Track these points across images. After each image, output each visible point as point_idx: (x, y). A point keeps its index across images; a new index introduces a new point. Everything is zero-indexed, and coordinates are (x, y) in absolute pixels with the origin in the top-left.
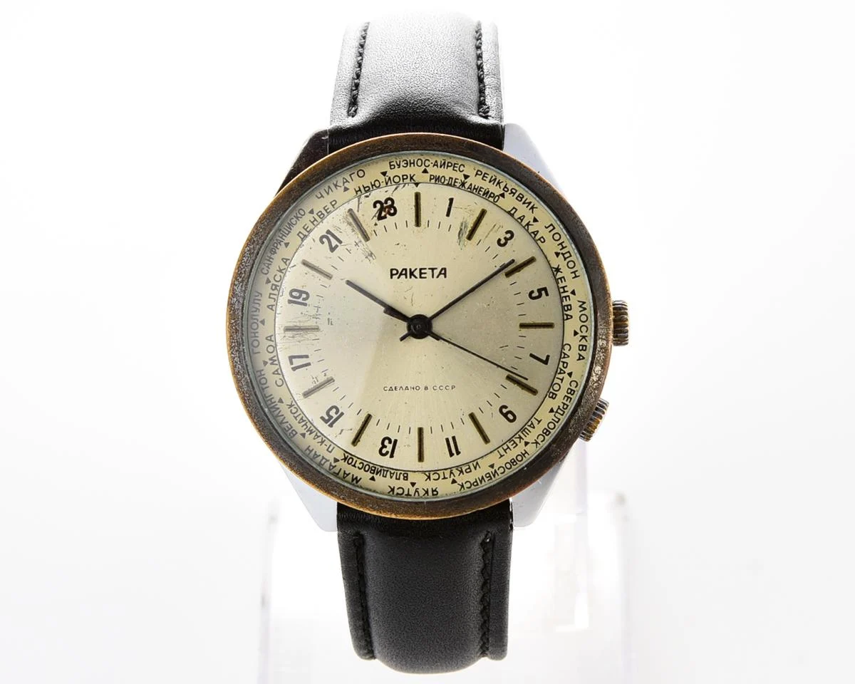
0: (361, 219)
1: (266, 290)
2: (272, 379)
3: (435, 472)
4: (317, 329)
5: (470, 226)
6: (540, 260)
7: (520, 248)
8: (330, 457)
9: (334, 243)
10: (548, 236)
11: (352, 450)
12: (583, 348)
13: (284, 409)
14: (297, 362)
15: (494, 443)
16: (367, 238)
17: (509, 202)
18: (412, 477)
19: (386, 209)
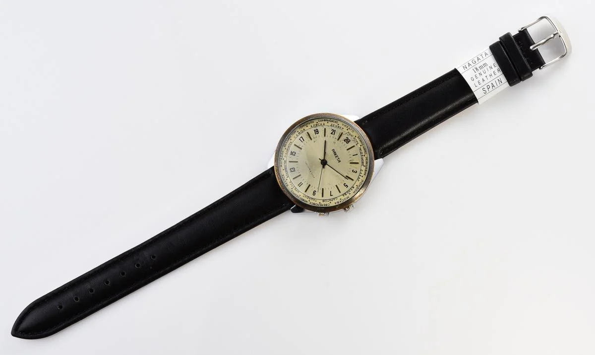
0: (342, 137)
1: (315, 123)
2: (295, 135)
3: (292, 183)
4: (311, 139)
5: (354, 162)
6: (353, 182)
7: (354, 176)
8: (284, 157)
9: (333, 133)
10: (360, 181)
11: (288, 162)
12: (338, 202)
13: (290, 141)
14: (301, 139)
15: (306, 194)
16: (338, 140)
17: (363, 168)
18: (288, 178)
19: (347, 141)
